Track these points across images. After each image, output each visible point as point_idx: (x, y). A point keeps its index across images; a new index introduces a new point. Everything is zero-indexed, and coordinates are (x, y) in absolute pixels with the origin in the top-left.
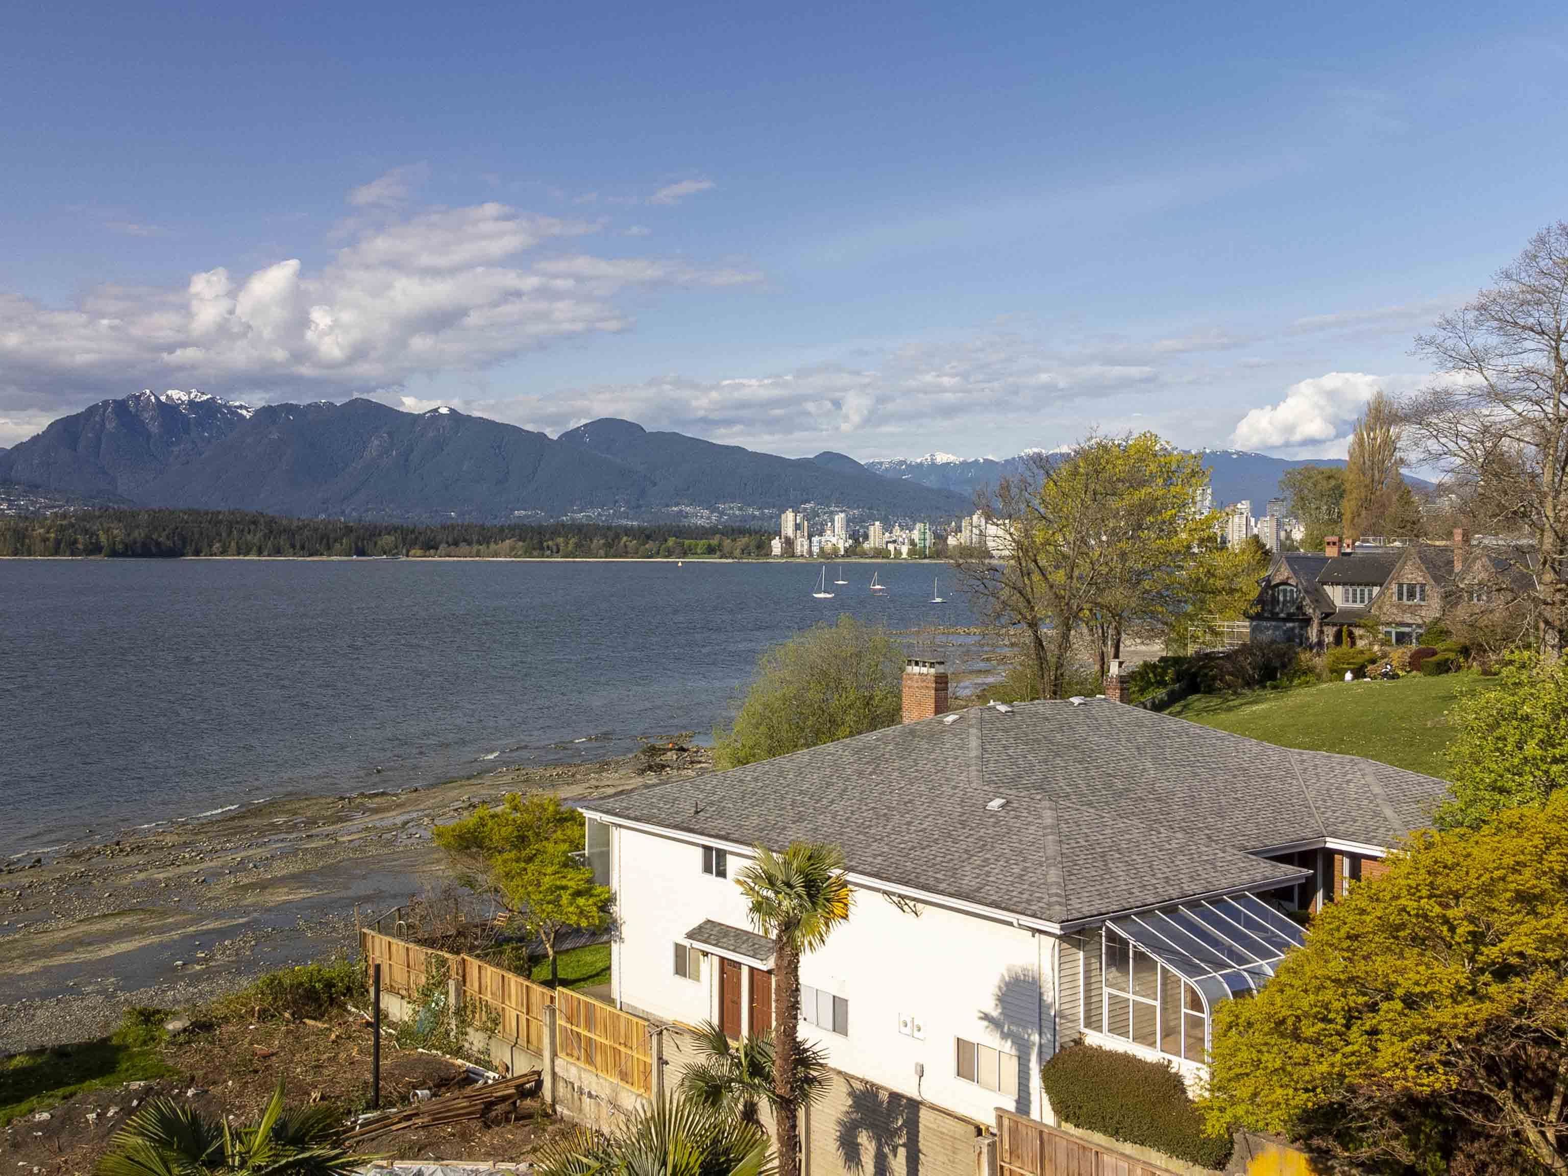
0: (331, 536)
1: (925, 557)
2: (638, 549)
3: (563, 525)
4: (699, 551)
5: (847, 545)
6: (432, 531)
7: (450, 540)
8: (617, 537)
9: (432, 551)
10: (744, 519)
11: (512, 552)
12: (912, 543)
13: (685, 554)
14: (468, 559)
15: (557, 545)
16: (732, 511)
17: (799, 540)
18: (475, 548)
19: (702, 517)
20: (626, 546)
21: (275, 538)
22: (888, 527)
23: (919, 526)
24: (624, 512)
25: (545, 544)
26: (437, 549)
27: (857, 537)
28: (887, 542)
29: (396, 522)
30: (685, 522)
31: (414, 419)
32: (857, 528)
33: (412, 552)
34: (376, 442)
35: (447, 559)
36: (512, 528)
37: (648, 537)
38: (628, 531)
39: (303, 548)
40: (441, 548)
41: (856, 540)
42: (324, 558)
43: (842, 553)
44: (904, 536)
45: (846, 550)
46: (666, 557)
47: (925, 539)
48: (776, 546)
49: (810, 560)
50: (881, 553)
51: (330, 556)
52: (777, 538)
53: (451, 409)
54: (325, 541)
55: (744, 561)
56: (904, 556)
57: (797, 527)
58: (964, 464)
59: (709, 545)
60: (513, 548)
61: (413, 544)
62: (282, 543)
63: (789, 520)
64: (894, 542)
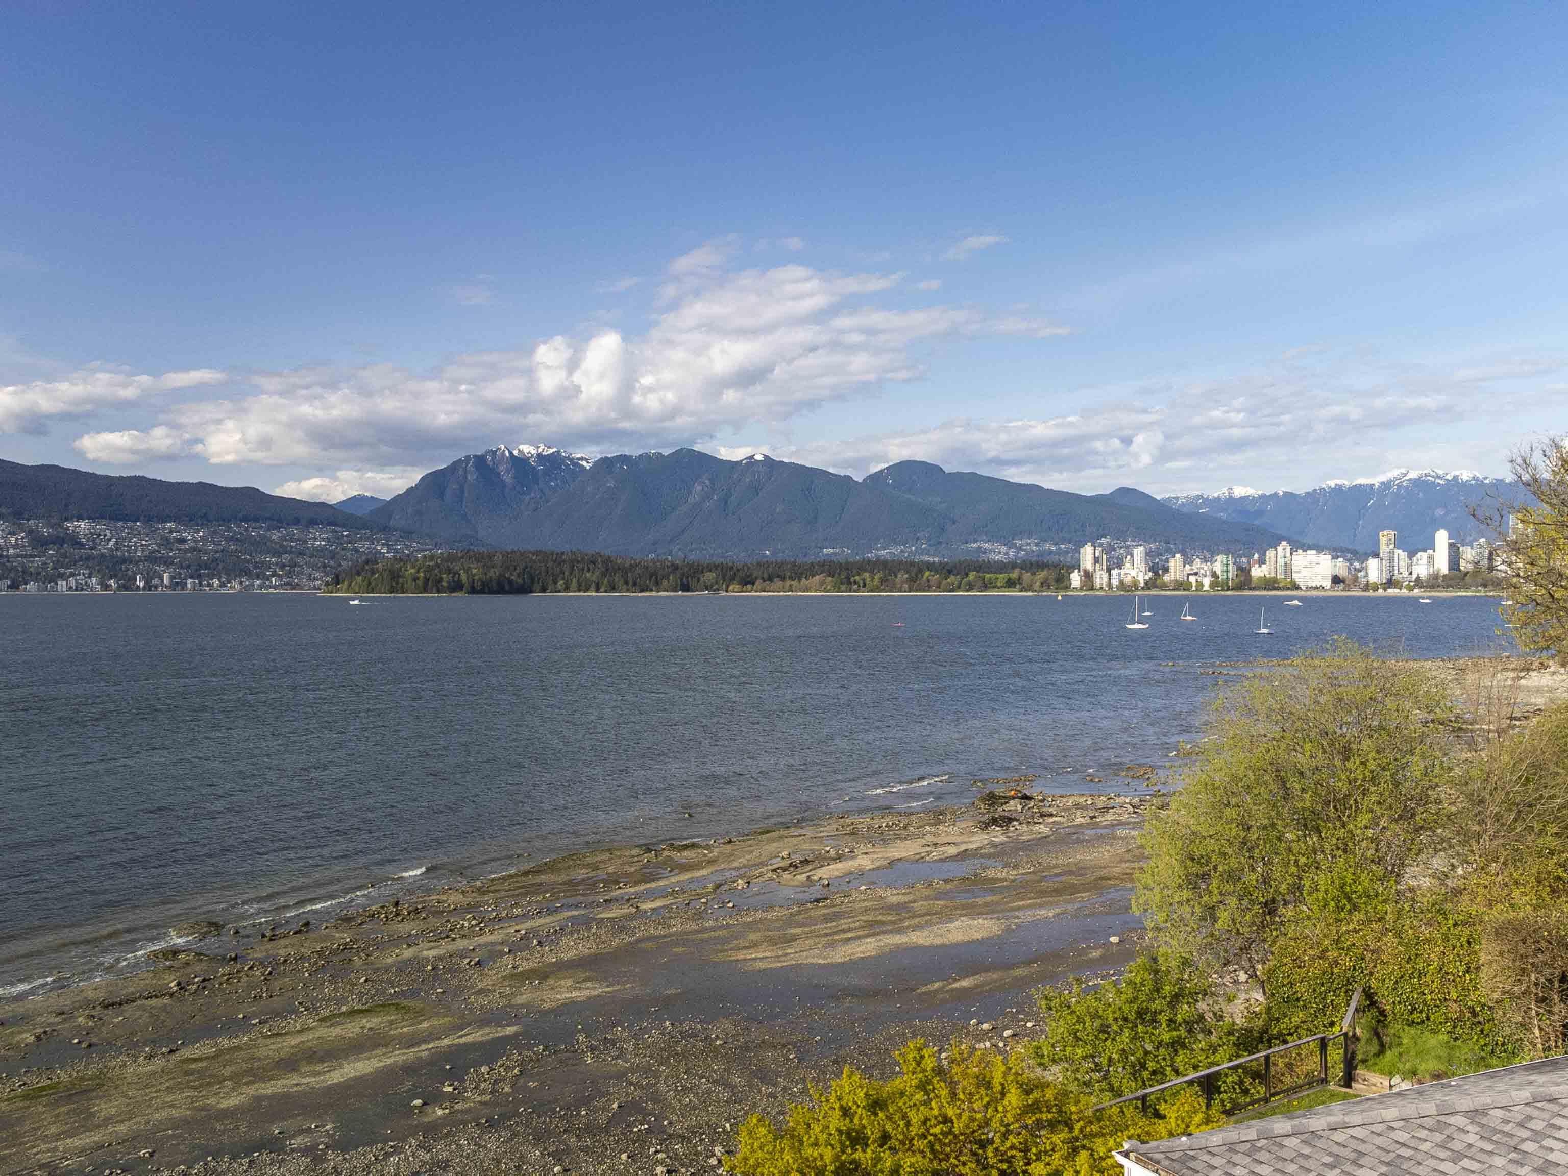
0: (660, 572)
1: (1228, 589)
2: (940, 583)
3: (869, 561)
4: (999, 585)
5: (1147, 578)
6: (749, 568)
7: (766, 576)
8: (920, 571)
9: (749, 587)
10: (1041, 554)
11: (821, 586)
12: (1214, 575)
13: (985, 587)
14: (782, 593)
15: (864, 580)
16: (1029, 546)
17: (1098, 573)
18: (788, 583)
19: (999, 553)
20: (928, 581)
21: (611, 576)
22: (1187, 561)
23: (1219, 558)
24: (925, 548)
25: (852, 579)
26: (753, 584)
27: (1158, 569)
28: (1189, 575)
29: (718, 561)
30: (983, 557)
31: (733, 466)
32: (1157, 560)
33: (731, 588)
34: (699, 488)
35: (763, 593)
36: (822, 565)
37: (950, 572)
38: (930, 566)
39: (635, 584)
40: (757, 583)
41: (1156, 573)
42: (654, 594)
43: (1142, 585)
44: (1206, 568)
45: (1146, 583)
46: (967, 591)
47: (1227, 571)
48: (1076, 579)
49: (1110, 593)
50: (1182, 585)
51: (658, 592)
52: (1076, 571)
53: (765, 456)
54: (654, 578)
55: (1044, 594)
56: (1206, 587)
57: (1096, 560)
58: (1266, 496)
59: (1009, 579)
60: (822, 583)
61: (732, 579)
62: (616, 579)
63: (1087, 554)
64: (1196, 574)
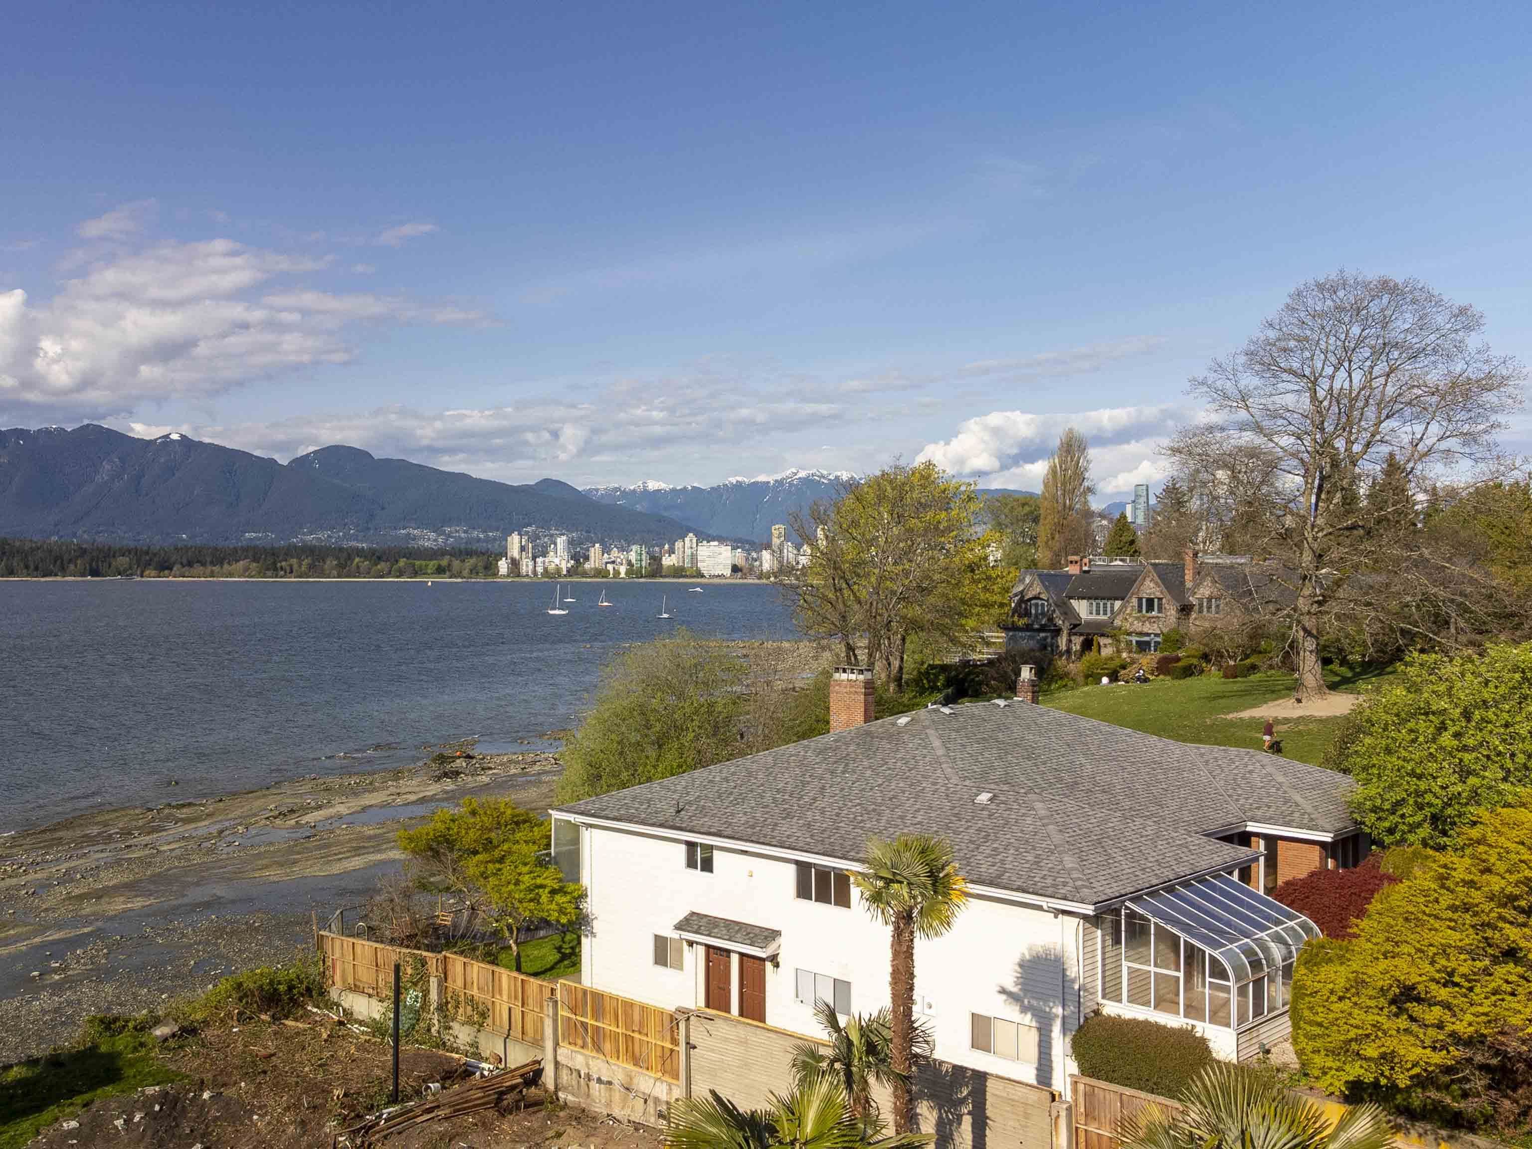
0: (66, 557)
1: (642, 577)
2: (370, 569)
3: (295, 547)
4: (429, 571)
5: (569, 565)
6: (166, 552)
7: (185, 561)
8: (350, 558)
9: (166, 572)
10: (469, 541)
11: (245, 572)
12: (630, 563)
13: (415, 574)
14: (203, 579)
15: (291, 566)
16: (458, 534)
17: (524, 561)
18: (210, 568)
19: (429, 539)
20: (358, 567)
21: (8, 559)
22: (606, 550)
23: (635, 548)
24: (353, 535)
25: (279, 565)
26: (171, 569)
27: (579, 557)
28: (607, 563)
29: (132, 544)
30: (412, 544)
31: (146, 444)
32: (578, 549)
33: (147, 572)
34: (108, 467)
35: (181, 579)
36: (245, 550)
37: (379, 558)
38: (359, 552)
39: (36, 569)
40: (175, 569)
41: (577, 561)
42: (59, 579)
43: (565, 573)
44: (622, 557)
45: (568, 571)
46: (398, 577)
47: (641, 560)
48: (503, 566)
49: (535, 580)
50: (601, 573)
51: (64, 576)
52: (504, 559)
53: (182, 436)
54: (58, 562)
55: (473, 580)
56: (623, 575)
57: (523, 549)
58: (673, 490)
59: (440, 566)
60: (247, 569)
61: (148, 564)
62: (15, 564)
63: (514, 542)
64: (613, 562)
